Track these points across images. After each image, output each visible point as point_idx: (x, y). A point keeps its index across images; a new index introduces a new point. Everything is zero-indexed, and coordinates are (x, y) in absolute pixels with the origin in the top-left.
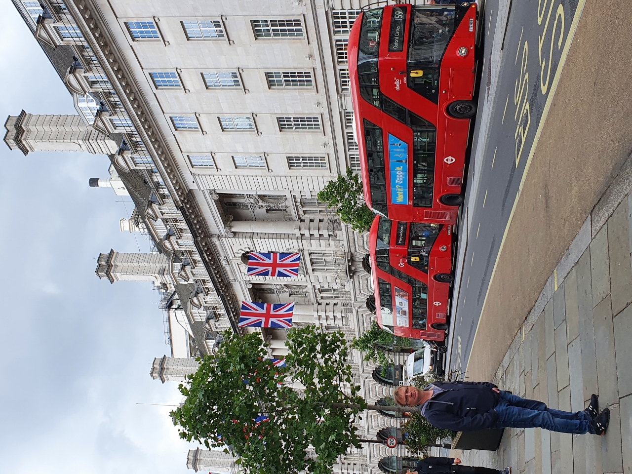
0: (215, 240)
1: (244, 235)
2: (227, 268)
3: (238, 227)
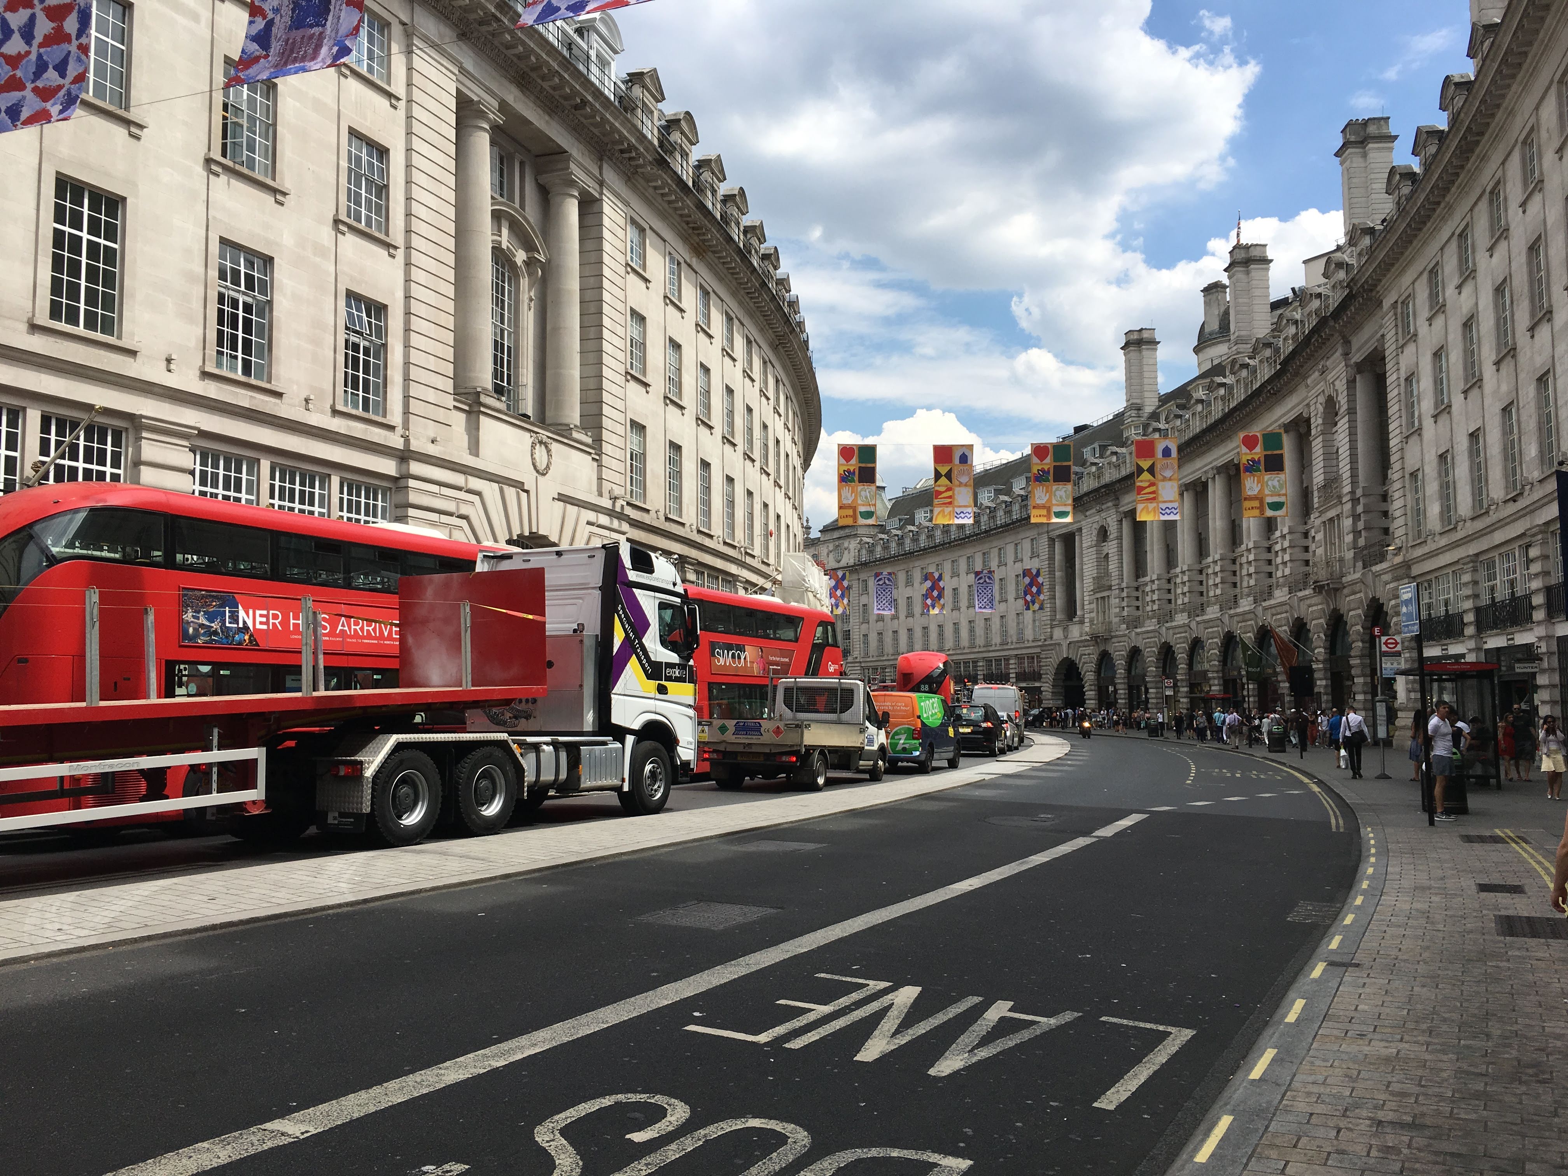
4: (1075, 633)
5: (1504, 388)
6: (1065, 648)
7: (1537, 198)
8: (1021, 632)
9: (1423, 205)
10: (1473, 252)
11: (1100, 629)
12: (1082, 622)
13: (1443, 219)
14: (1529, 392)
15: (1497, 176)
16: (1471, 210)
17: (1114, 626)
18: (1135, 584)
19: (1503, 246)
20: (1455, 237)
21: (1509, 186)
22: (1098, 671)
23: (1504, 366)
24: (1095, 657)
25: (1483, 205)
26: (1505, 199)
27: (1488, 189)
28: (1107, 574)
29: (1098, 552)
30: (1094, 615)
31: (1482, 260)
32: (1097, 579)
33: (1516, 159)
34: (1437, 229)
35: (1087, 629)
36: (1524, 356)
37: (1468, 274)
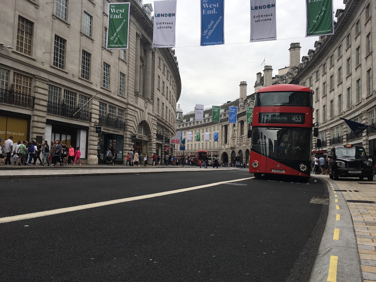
4: (227, 146)
5: (324, 102)
6: (224, 150)
7: (333, 68)
8: (214, 146)
9: (310, 66)
10: (319, 75)
11: (233, 146)
12: (228, 144)
13: (313, 69)
14: (329, 104)
15: (325, 62)
16: (319, 67)
17: (236, 145)
18: (241, 137)
19: (325, 75)
20: (316, 72)
21: (327, 64)
22: (232, 155)
23: (324, 98)
24: (231, 152)
25: (322, 67)
26: (326, 67)
27: (323, 64)
28: (235, 134)
29: (233, 129)
30: (231, 143)
31: (321, 77)
32: (232, 135)
33: (329, 60)
34: (312, 70)
35: (230, 146)
36: (328, 96)
37: (318, 80)
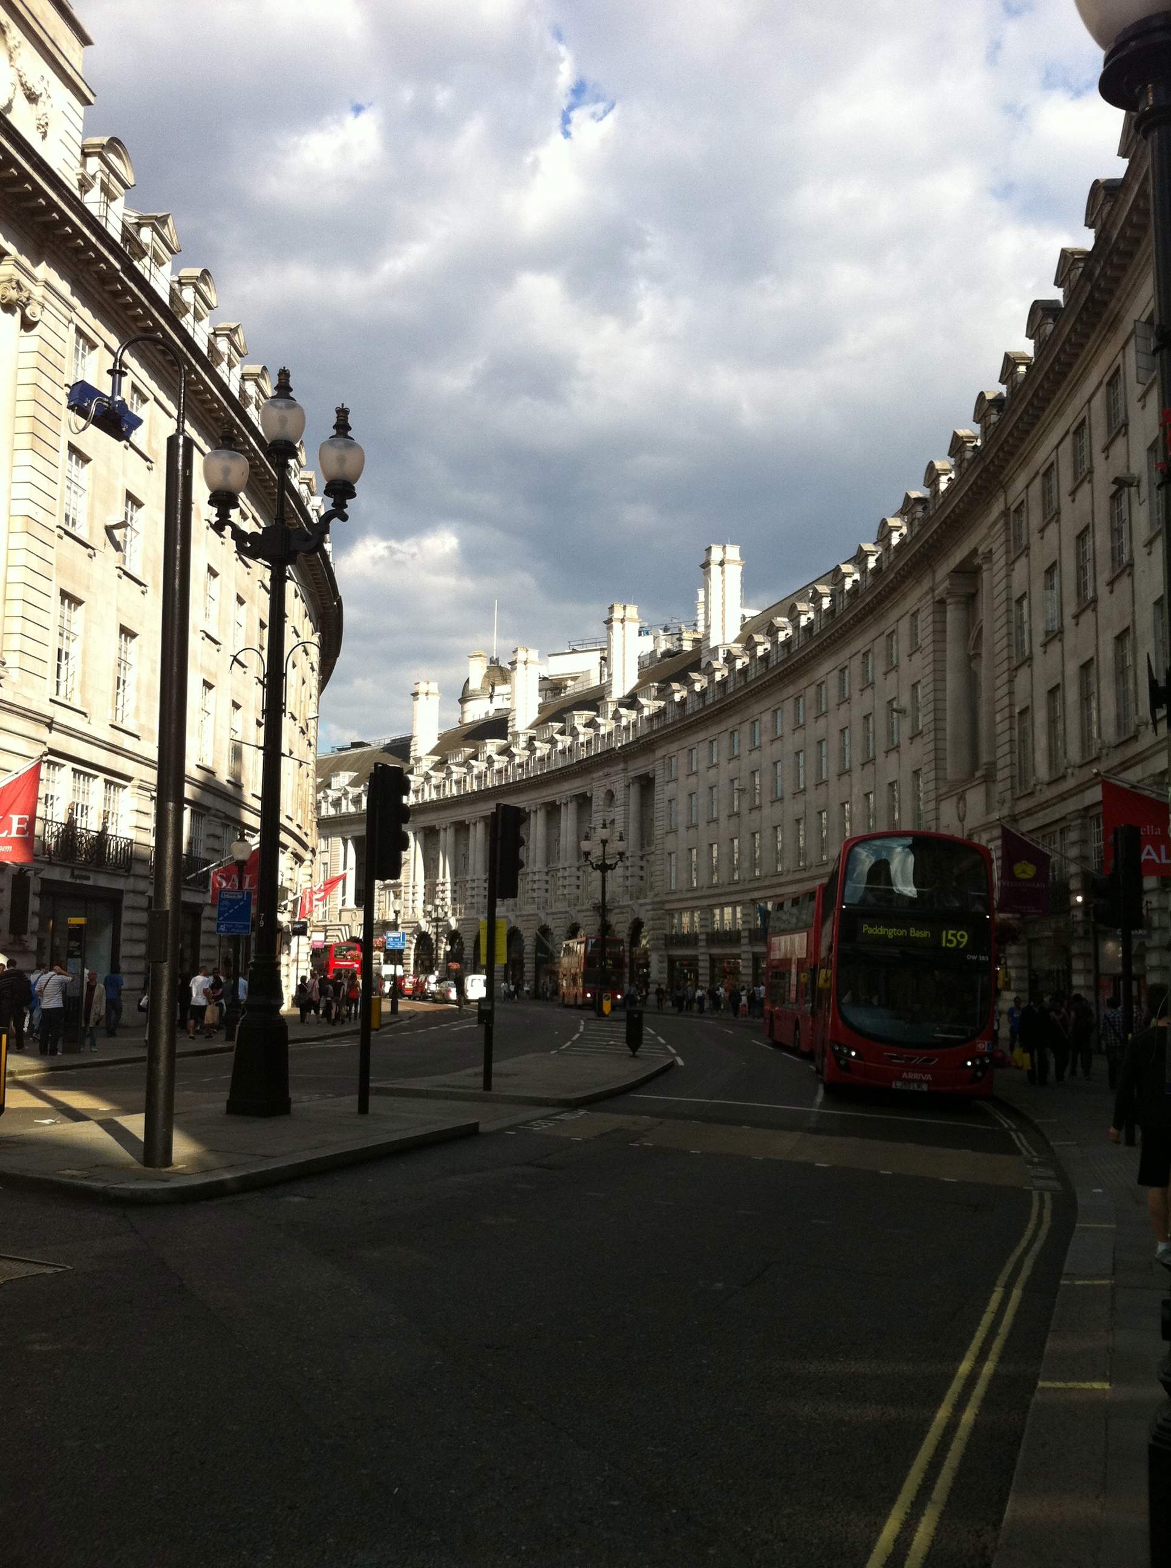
0: (621, 766)
1: (627, 797)
2: (601, 773)
3: (634, 790)
